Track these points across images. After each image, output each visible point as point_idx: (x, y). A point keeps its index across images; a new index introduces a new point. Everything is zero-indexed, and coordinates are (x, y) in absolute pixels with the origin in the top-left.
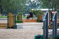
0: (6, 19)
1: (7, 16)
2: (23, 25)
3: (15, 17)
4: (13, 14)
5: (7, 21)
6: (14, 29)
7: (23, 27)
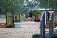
0: (5, 19)
1: (5, 16)
2: (21, 25)
3: (13, 16)
4: (11, 14)
5: (5, 20)
6: (12, 29)
7: (21, 26)
